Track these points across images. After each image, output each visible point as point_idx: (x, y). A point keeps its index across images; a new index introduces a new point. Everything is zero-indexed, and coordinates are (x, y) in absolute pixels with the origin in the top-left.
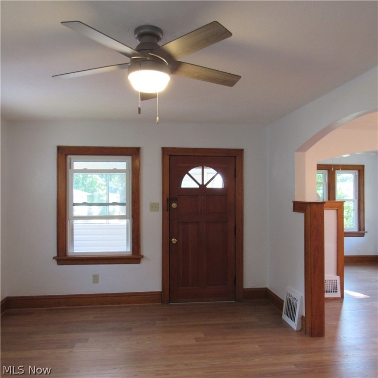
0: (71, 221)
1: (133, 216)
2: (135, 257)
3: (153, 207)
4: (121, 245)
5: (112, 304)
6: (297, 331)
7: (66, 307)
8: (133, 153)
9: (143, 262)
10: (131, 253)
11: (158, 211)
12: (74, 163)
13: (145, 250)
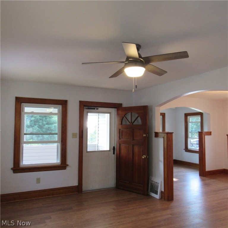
0: (22, 144)
1: (62, 141)
2: (63, 165)
3: (74, 135)
4: (54, 159)
5: (48, 196)
6: (159, 199)
7: (19, 200)
8: (63, 104)
9: (68, 168)
10: (60, 164)
11: (77, 138)
12: (25, 108)
13: (69, 161)
